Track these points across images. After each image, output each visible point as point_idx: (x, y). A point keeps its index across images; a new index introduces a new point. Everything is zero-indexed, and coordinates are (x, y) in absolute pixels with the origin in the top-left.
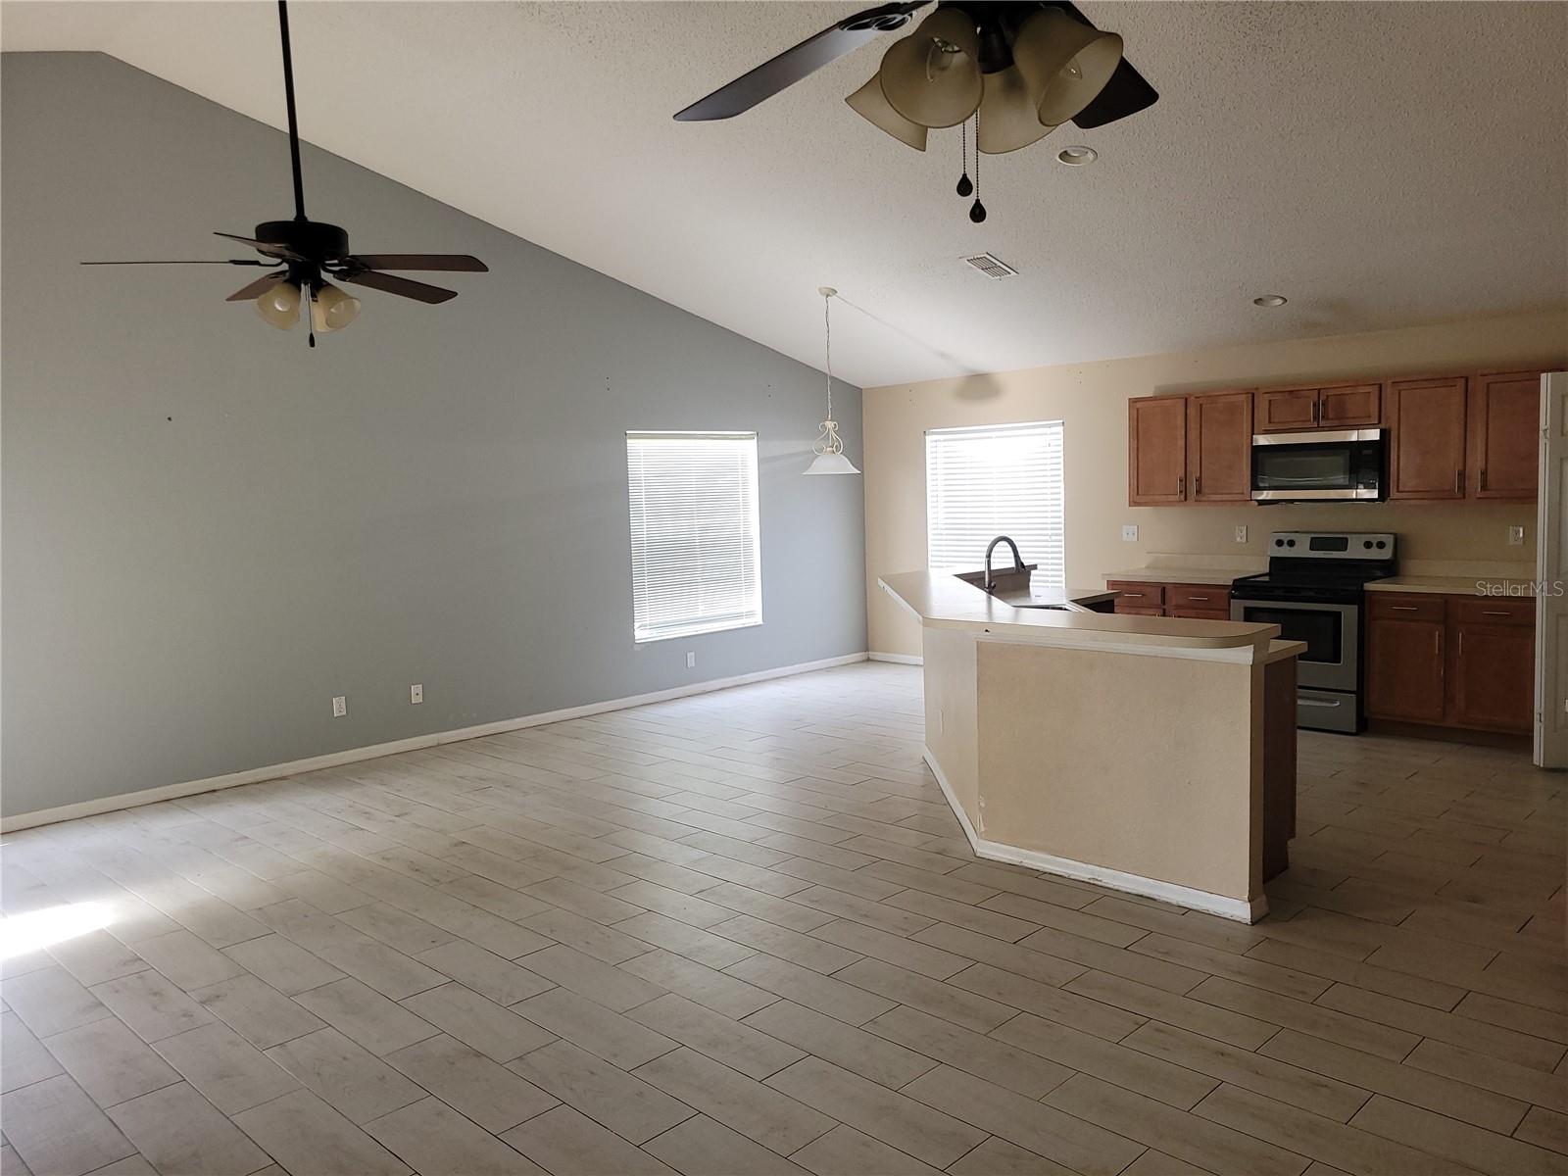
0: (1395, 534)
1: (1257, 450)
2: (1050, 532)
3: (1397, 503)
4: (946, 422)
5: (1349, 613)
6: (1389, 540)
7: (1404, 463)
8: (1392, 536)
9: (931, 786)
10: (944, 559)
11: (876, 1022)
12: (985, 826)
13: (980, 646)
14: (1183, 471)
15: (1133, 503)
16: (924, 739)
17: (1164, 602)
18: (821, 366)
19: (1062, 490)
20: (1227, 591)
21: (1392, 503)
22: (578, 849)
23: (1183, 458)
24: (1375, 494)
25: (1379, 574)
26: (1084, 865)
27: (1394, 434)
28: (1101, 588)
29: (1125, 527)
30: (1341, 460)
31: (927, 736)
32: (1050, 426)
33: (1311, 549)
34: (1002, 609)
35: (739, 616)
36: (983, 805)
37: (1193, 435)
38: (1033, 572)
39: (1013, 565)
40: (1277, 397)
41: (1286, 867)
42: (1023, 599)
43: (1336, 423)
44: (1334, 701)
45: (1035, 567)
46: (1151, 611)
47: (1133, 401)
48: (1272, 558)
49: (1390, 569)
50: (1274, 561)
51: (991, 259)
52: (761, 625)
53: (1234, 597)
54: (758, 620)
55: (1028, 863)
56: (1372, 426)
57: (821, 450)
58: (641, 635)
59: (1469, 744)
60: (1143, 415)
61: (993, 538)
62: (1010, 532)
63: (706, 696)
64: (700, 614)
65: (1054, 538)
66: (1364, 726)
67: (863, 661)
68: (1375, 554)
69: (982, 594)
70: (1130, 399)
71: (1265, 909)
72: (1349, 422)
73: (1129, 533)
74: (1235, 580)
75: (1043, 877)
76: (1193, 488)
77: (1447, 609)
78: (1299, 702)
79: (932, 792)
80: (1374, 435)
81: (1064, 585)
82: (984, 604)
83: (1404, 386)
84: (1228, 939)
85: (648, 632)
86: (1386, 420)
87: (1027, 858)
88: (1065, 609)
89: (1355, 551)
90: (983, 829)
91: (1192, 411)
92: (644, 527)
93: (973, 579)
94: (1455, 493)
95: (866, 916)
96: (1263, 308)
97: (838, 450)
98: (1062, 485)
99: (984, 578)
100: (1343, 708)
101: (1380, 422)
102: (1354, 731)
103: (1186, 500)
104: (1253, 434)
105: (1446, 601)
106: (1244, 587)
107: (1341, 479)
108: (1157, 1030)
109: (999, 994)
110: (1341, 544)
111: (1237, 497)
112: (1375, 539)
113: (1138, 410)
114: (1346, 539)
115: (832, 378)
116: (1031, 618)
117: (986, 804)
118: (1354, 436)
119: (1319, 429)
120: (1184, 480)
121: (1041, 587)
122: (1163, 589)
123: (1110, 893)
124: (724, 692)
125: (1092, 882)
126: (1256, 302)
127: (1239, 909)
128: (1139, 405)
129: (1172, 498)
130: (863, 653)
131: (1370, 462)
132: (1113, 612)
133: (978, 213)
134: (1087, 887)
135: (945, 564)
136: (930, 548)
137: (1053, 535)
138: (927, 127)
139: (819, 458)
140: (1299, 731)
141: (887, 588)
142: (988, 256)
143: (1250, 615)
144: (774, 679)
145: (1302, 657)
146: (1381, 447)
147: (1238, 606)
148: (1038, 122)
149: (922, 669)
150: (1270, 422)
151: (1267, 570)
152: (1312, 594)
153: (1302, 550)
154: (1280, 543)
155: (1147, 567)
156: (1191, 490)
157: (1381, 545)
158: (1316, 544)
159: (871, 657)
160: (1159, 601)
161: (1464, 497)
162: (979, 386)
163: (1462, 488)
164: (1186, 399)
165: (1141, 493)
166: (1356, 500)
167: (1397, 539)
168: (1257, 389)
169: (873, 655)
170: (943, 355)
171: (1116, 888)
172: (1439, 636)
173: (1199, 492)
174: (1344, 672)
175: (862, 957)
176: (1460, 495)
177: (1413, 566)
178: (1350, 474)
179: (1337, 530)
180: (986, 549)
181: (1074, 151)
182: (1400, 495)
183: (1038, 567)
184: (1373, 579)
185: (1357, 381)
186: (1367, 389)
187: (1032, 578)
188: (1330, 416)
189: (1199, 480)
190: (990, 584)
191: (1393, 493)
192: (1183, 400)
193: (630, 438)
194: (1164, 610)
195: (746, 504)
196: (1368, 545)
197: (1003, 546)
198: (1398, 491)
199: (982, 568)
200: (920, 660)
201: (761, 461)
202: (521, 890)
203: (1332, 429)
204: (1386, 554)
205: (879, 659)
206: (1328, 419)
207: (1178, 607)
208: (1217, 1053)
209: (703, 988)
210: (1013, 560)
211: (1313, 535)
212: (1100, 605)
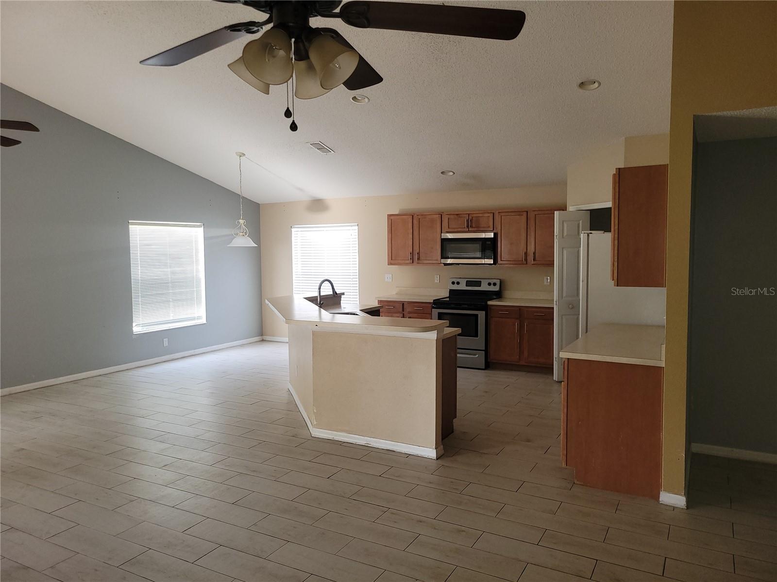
0: (500, 280)
1: (444, 241)
2: (352, 277)
3: (501, 265)
4: (302, 222)
5: (481, 315)
6: (498, 282)
7: (503, 247)
8: (499, 280)
9: (292, 403)
10: (301, 290)
11: (257, 525)
12: (316, 421)
13: (314, 333)
14: (412, 249)
15: (390, 264)
16: (289, 379)
17: (403, 310)
18: (238, 192)
19: (357, 257)
20: (431, 305)
21: (498, 265)
22: (94, 448)
23: (412, 243)
24: (492, 261)
25: (495, 297)
26: (363, 437)
27: (499, 236)
28: (374, 304)
29: (386, 275)
30: (478, 246)
31: (290, 378)
32: (352, 226)
33: (466, 286)
34: (326, 315)
35: (194, 319)
36: (315, 411)
37: (416, 233)
38: (342, 296)
39: (332, 293)
40: (452, 217)
41: (453, 432)
42: (337, 309)
43: (475, 229)
44: (475, 355)
45: (343, 294)
46: (397, 315)
47: (389, 216)
48: (450, 290)
49: (498, 295)
50: (451, 291)
51: (321, 144)
52: (205, 324)
53: (433, 308)
54: (204, 321)
55: (337, 438)
56: (490, 231)
57: (237, 234)
58: (137, 329)
59: (529, 372)
60: (393, 221)
61: (323, 279)
62: (328, 277)
63: (173, 361)
64: (172, 318)
65: (354, 280)
66: (488, 365)
67: (260, 341)
68: (492, 288)
69: (317, 308)
70: (388, 215)
71: (443, 452)
72: (482, 229)
73: (388, 278)
74: (434, 300)
75: (344, 444)
76: (416, 257)
77: (519, 313)
78: (458, 355)
79: (292, 407)
80: (491, 235)
81: (358, 302)
82: (317, 313)
83: (502, 214)
84: (426, 468)
85: (141, 328)
86: (496, 229)
87: (336, 436)
88: (357, 315)
89: (484, 287)
90: (315, 423)
91: (415, 222)
92: (138, 272)
93: (312, 300)
94: (523, 262)
95: (254, 471)
96: (445, 176)
97: (246, 234)
98: (357, 254)
99: (317, 299)
100: (479, 358)
101: (493, 230)
102: (484, 368)
103: (413, 263)
104: (441, 233)
105: (520, 309)
106: (438, 303)
107: (479, 254)
108: (392, 513)
109: (319, 504)
110: (479, 284)
111: (434, 262)
112: (492, 281)
113: (391, 220)
114: (481, 281)
115: (243, 198)
116: (341, 319)
117: (316, 410)
118: (483, 235)
119: (469, 232)
120: (412, 254)
121: (347, 304)
122: (403, 304)
123: (373, 450)
124: (185, 359)
125: (366, 445)
126: (442, 173)
127: (431, 453)
128: (392, 217)
129: (407, 262)
130: (260, 337)
131: (489, 247)
132: (379, 316)
133: (294, 127)
134: (364, 448)
135: (301, 292)
136: (294, 284)
137: (353, 278)
138: (269, 84)
139: (236, 238)
140: (458, 369)
141: (269, 304)
142: (320, 143)
143: (441, 317)
144: (212, 351)
145: (459, 335)
146: (494, 240)
147: (435, 312)
148: (321, 88)
149: (287, 345)
150: (449, 228)
151: (448, 295)
152: (466, 306)
153: (463, 286)
154: (453, 283)
155: (396, 294)
156: (415, 258)
157: (495, 284)
158: (469, 283)
159: (264, 339)
160: (401, 310)
161: (527, 263)
162: (317, 205)
163: (526, 260)
164: (413, 216)
165: (393, 259)
166: (484, 264)
167: (501, 282)
168: (443, 212)
169: (265, 338)
170: (301, 190)
171: (377, 447)
172: (518, 324)
173: (418, 259)
174: (479, 341)
175: (251, 492)
176: (525, 263)
177: (508, 294)
178: (482, 252)
179: (478, 277)
180: (318, 285)
181: (360, 97)
182: (502, 262)
183: (345, 294)
184: (491, 299)
185: (485, 211)
186: (489, 215)
187: (342, 299)
188: (474, 226)
189: (418, 254)
190: (320, 302)
191: (499, 262)
192: (412, 216)
193: (132, 225)
194: (404, 314)
195: (197, 261)
196: (489, 284)
197: (327, 284)
198: (501, 260)
199: (316, 294)
200: (287, 339)
201: (205, 239)
202: (58, 473)
203: (474, 232)
204: (497, 288)
205: (267, 339)
206: (472, 227)
207: (410, 313)
208: (418, 521)
209: (163, 517)
210: (331, 290)
211: (467, 280)
212: (373, 312)
